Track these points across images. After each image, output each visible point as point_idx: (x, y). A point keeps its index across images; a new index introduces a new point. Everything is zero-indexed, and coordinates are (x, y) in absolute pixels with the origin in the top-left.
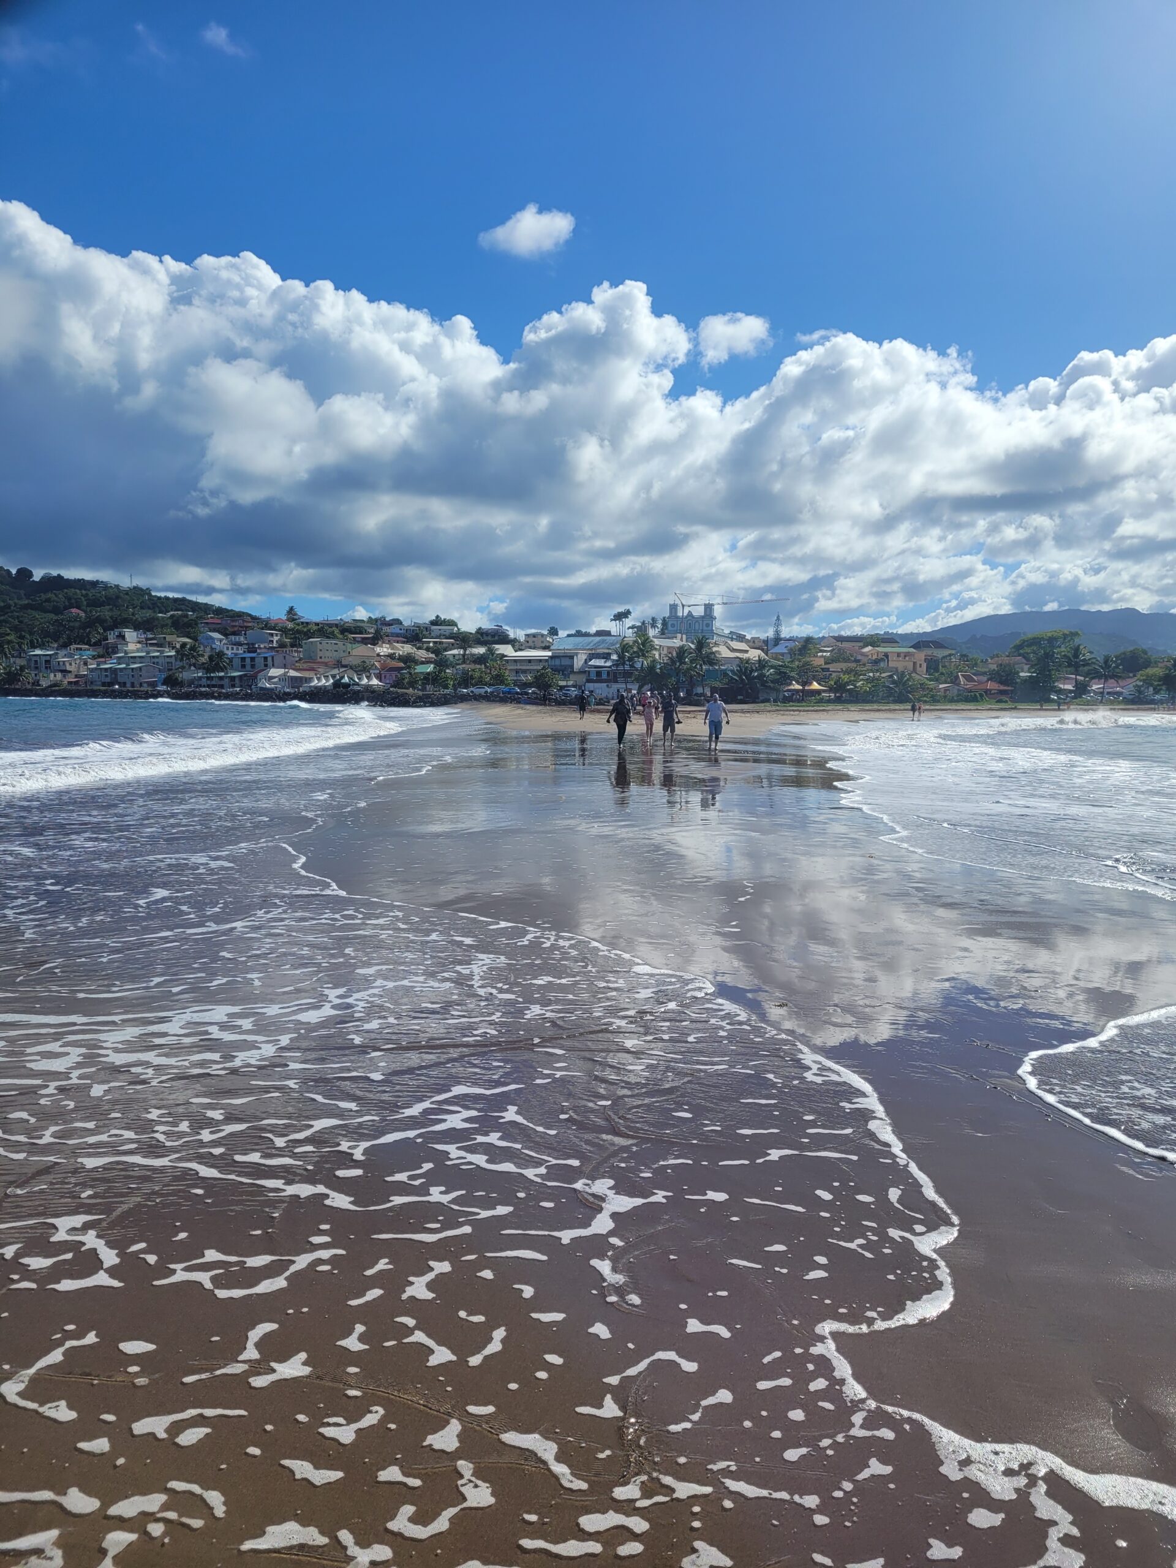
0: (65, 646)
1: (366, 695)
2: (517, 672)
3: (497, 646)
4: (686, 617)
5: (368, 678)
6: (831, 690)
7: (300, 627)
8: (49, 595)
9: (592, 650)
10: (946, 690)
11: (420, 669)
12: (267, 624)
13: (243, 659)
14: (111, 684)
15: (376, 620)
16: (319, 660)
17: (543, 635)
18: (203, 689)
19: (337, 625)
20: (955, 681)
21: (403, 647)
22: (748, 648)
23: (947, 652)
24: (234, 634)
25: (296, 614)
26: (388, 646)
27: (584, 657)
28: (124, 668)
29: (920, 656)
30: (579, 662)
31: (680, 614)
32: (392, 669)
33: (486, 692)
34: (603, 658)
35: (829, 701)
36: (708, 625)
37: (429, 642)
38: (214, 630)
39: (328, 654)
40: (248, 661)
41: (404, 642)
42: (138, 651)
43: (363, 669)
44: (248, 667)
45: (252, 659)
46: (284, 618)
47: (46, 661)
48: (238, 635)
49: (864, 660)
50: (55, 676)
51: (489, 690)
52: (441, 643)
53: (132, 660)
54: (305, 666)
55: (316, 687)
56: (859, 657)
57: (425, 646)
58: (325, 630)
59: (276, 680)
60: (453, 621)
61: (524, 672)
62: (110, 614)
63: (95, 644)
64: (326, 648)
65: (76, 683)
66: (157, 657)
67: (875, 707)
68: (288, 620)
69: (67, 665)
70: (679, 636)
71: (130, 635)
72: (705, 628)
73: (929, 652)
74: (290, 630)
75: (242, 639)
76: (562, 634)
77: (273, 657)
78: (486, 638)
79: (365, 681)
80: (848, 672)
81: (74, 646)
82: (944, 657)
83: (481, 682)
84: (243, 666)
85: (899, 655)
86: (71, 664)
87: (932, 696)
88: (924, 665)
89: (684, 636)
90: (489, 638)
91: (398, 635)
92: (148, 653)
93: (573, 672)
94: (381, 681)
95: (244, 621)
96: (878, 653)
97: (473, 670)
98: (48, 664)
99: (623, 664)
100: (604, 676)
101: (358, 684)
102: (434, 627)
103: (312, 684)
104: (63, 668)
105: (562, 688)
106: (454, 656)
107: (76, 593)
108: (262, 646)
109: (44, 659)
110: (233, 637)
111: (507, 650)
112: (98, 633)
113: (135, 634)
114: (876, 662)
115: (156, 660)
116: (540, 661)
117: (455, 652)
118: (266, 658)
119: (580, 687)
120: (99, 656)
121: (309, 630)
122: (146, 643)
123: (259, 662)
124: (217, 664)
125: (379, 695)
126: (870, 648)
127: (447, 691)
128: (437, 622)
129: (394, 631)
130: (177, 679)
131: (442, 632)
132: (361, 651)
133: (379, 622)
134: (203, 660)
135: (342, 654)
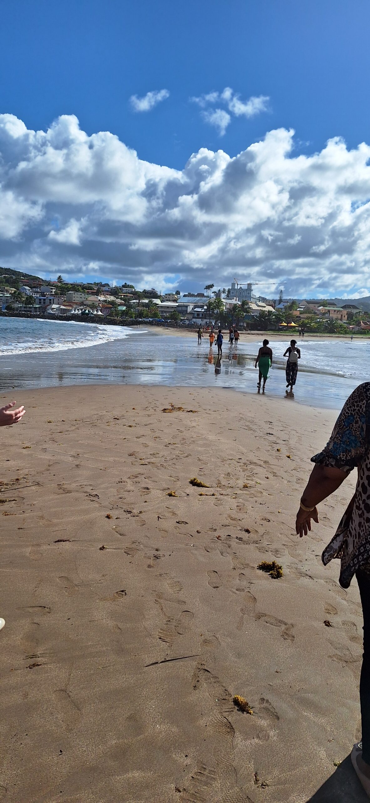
1: (97, 319)
2: (162, 312)
3: (153, 299)
4: (239, 289)
5: (97, 311)
6: (299, 326)
7: (64, 286)
9: (195, 303)
10: (353, 328)
11: (120, 308)
12: (49, 284)
13: (40, 299)
15: (98, 284)
16: (73, 301)
17: (173, 295)
18: (23, 313)
19: (80, 285)
20: (358, 324)
21: (110, 297)
22: (266, 306)
23: (358, 311)
24: (35, 287)
25: (62, 279)
26: (103, 296)
27: (192, 307)
29: (345, 312)
30: (190, 309)
31: (236, 288)
32: (107, 308)
34: (201, 308)
36: (249, 293)
37: (122, 295)
38: (26, 285)
39: (77, 299)
40: (42, 301)
41: (110, 295)
43: (93, 307)
44: (42, 303)
45: (44, 300)
46: (57, 281)
48: (37, 288)
49: (319, 312)
51: (151, 320)
52: (127, 296)
54: (67, 304)
55: (73, 314)
56: (316, 311)
57: (120, 297)
58: (75, 287)
59: (55, 310)
60: (132, 286)
61: (166, 312)
64: (77, 297)
66: (2, 297)
67: (318, 334)
70: (235, 298)
72: (247, 295)
73: (349, 310)
74: (59, 287)
75: (38, 290)
76: (182, 294)
77: (53, 299)
78: (147, 295)
79: (95, 313)
80: (307, 318)
82: (356, 313)
83: (147, 317)
84: (40, 303)
85: (335, 311)
87: (345, 331)
88: (346, 317)
89: (237, 299)
90: (149, 295)
91: (107, 291)
93: (187, 313)
94: (102, 312)
95: (39, 281)
96: (325, 310)
97: (144, 310)
99: (209, 311)
100: (201, 316)
101: (92, 314)
102: (123, 288)
103: (72, 313)
105: (182, 320)
106: (134, 303)
108: (47, 294)
110: (35, 289)
111: (158, 301)
114: (324, 314)
116: (173, 307)
117: (135, 301)
118: (50, 300)
119: (190, 320)
121: (68, 287)
123: (47, 301)
124: (30, 301)
125: (102, 319)
126: (322, 307)
127: (132, 319)
128: (125, 286)
129: (106, 289)
130: (11, 307)
131: (127, 291)
132: (92, 298)
134: (23, 299)
135: (83, 299)
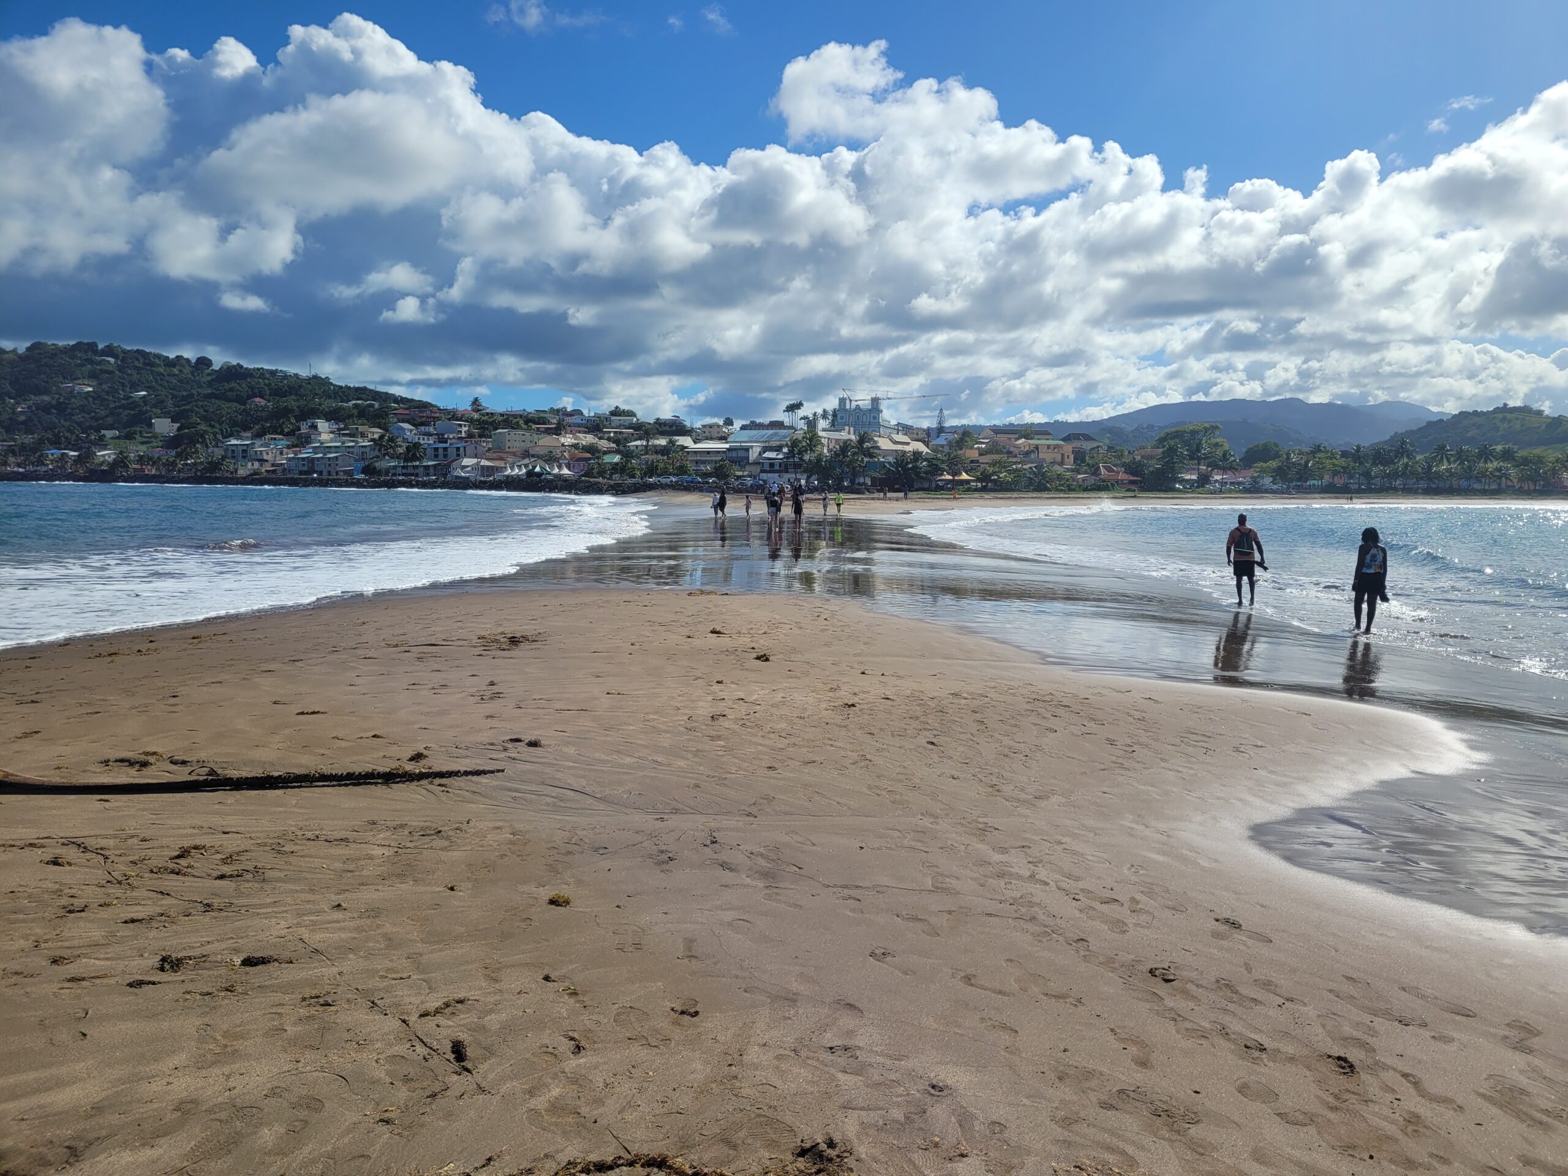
0: (259, 435)
1: (559, 483)
2: (697, 462)
3: (677, 438)
4: (854, 410)
5: (560, 467)
6: (978, 480)
7: (485, 418)
8: (233, 385)
9: (765, 442)
10: (1084, 480)
11: (607, 459)
12: (453, 415)
13: (436, 449)
14: (309, 472)
15: (558, 411)
16: (507, 450)
17: (719, 426)
18: (401, 478)
19: (521, 416)
20: (1096, 472)
21: (585, 437)
22: (909, 441)
23: (1095, 444)
24: (423, 424)
25: (480, 405)
26: (571, 436)
27: (759, 450)
28: (321, 458)
29: (1068, 448)
30: (753, 455)
31: (848, 407)
32: (579, 460)
33: (671, 481)
34: (776, 451)
35: (976, 490)
36: (875, 418)
37: (610, 432)
38: (403, 421)
39: (516, 444)
40: (441, 451)
41: (585, 432)
42: (331, 441)
43: (550, 458)
44: (441, 457)
45: (445, 449)
46: (470, 408)
47: (243, 451)
48: (429, 425)
49: (1016, 451)
50: (253, 465)
51: (674, 480)
52: (621, 433)
53: (327, 450)
54: (495, 455)
55: (508, 476)
56: (1012, 449)
57: (606, 436)
58: (510, 421)
59: (469, 469)
60: (632, 412)
61: (704, 462)
62: (297, 404)
63: (287, 434)
64: (515, 439)
65: (274, 471)
66: (352, 447)
67: (1015, 495)
68: (473, 410)
69: (264, 454)
70: (847, 428)
71: (322, 425)
72: (872, 420)
73: (1077, 444)
74: (476, 421)
75: (431, 429)
76: (738, 424)
77: (465, 448)
78: (664, 428)
79: (556, 471)
80: (994, 464)
81: (268, 436)
82: (1092, 449)
83: (665, 473)
84: (436, 456)
85: (1049, 447)
86: (268, 454)
87: (1068, 486)
88: (1072, 457)
89: (852, 429)
90: (667, 428)
91: (579, 425)
92: (343, 443)
93: (748, 463)
94: (569, 470)
95: (431, 412)
96: (1029, 445)
97: (658, 461)
98: (245, 453)
99: (794, 457)
100: (777, 467)
101: (549, 473)
102: (613, 418)
103: (506, 473)
104: (260, 457)
105: (739, 477)
106: (637, 446)
107: (259, 383)
108: (451, 436)
109: (241, 448)
110: (423, 428)
111: (686, 441)
112: (291, 423)
113: (327, 424)
114: (1027, 454)
115: (351, 450)
116: (718, 452)
117: (638, 443)
118: (458, 449)
119: (755, 477)
120: (296, 446)
121: (494, 421)
122: (338, 433)
123: (452, 452)
124: (414, 455)
125: (571, 483)
126: (1023, 440)
127: (633, 481)
128: (616, 412)
129: (575, 421)
130: (375, 468)
131: (622, 422)
132: (547, 442)
133: (561, 413)
134: (400, 450)
135: (529, 445)
